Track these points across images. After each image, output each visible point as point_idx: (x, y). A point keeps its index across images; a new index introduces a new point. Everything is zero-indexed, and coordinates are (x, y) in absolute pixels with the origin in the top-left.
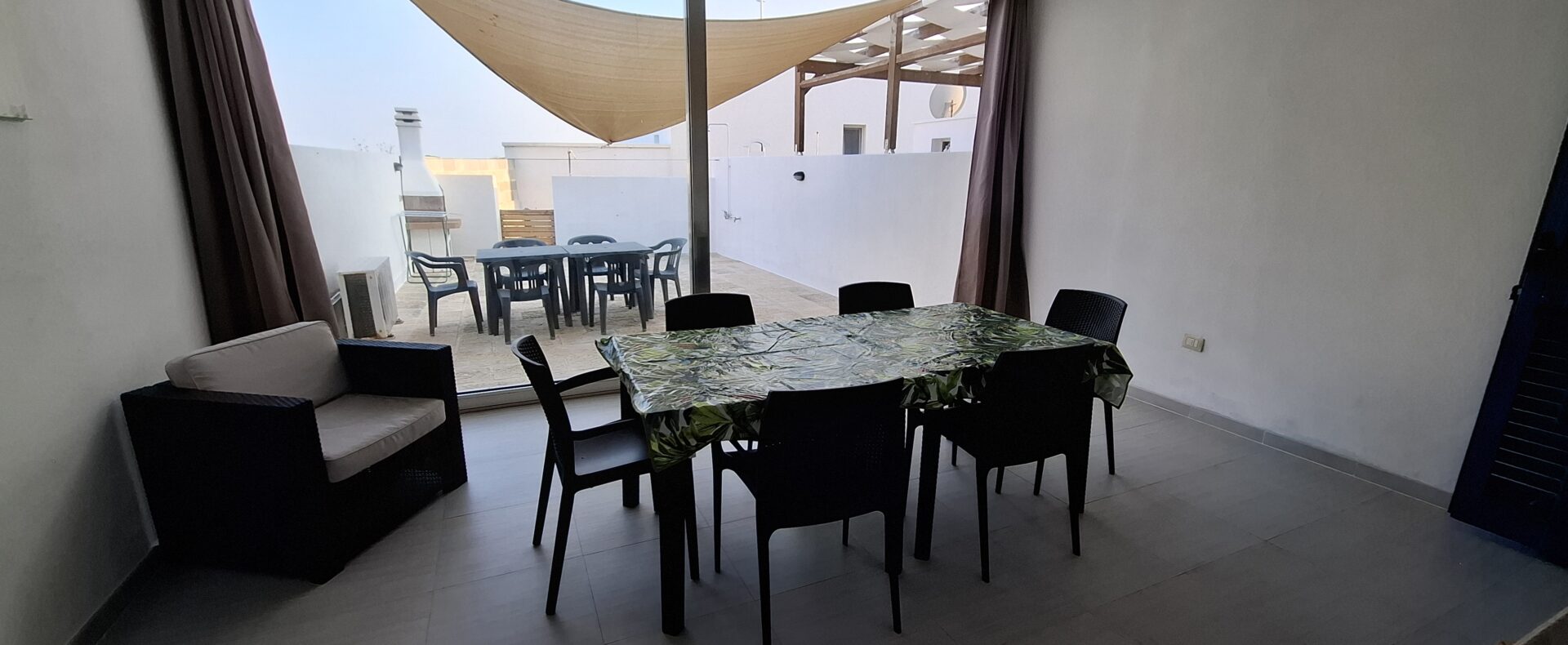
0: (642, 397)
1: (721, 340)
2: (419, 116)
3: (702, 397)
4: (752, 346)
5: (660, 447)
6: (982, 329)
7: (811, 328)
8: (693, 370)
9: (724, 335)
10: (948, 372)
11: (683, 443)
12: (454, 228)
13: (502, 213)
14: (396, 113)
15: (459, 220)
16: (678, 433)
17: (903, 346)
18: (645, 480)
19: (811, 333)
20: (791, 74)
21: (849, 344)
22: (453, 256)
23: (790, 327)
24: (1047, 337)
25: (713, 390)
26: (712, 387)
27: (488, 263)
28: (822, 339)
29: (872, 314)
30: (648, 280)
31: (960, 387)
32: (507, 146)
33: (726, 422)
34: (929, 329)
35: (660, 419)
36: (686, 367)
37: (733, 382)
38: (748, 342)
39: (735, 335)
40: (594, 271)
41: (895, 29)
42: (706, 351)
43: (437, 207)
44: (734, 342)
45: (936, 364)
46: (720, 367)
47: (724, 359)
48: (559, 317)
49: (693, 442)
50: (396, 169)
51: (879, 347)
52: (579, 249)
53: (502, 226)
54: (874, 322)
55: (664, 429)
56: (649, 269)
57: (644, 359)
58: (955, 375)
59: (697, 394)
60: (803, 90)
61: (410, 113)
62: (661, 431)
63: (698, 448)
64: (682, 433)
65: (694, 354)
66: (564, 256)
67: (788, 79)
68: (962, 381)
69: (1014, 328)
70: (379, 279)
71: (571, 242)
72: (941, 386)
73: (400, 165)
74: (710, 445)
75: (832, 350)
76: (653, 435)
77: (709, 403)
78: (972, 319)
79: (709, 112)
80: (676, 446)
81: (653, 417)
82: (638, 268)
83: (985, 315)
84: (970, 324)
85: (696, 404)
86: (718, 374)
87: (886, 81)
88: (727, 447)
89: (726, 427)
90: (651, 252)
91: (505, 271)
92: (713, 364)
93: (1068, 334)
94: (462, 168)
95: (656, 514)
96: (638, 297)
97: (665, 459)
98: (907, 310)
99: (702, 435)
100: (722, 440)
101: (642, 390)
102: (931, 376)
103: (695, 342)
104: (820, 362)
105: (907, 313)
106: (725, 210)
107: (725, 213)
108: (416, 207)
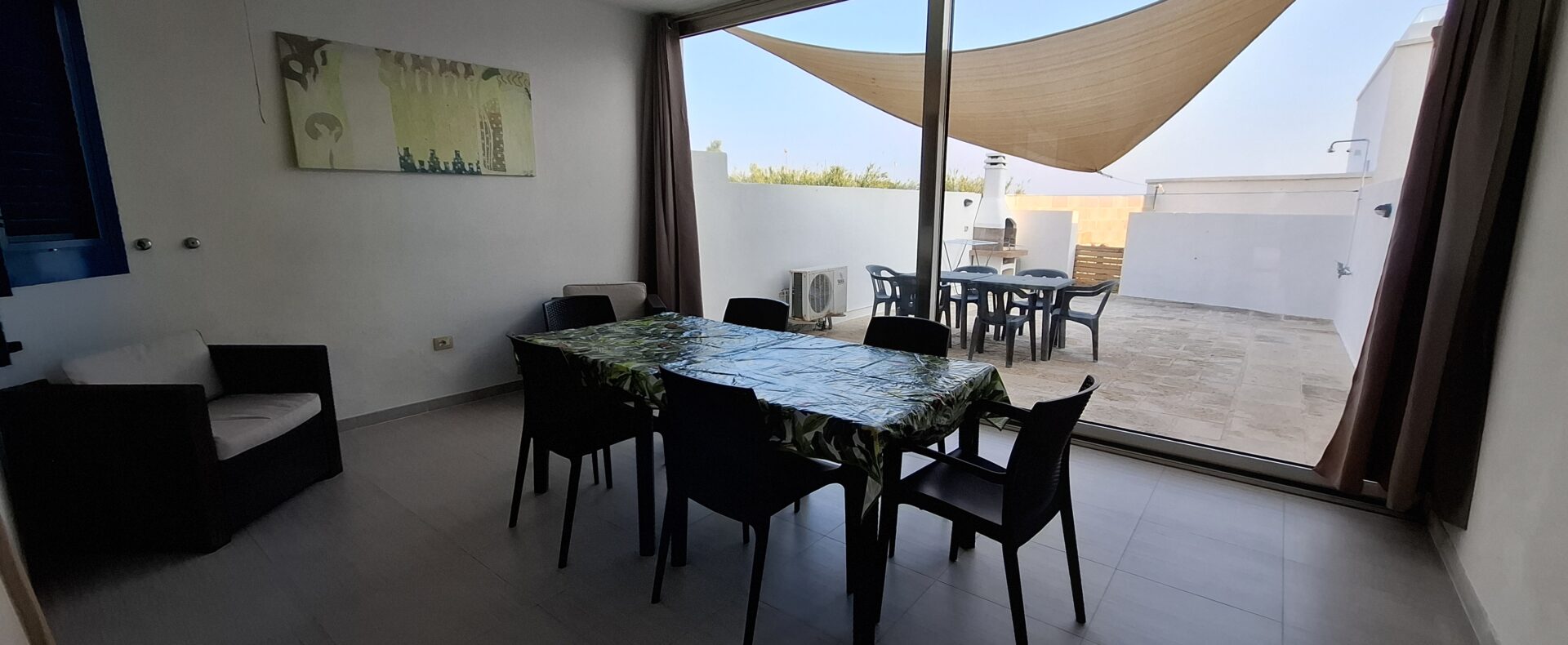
13: (1078, 248)
50: (965, 205)
53: (1075, 261)
61: (996, 157)
106: (1341, 262)
107: (1341, 265)
108: (983, 237)
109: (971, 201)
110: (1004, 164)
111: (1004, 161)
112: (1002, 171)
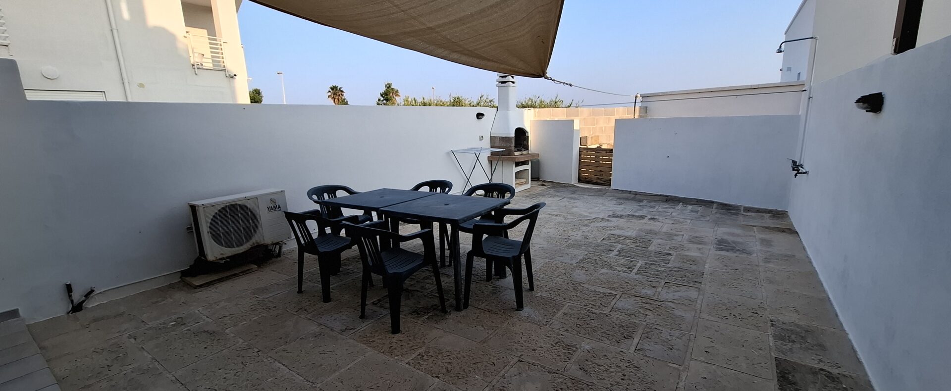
43: (509, 144)
50: (478, 117)
61: (505, 77)
106: (795, 160)
107: (794, 162)
108: (497, 144)
109: (483, 115)
110: (513, 82)
111: (512, 80)
112: (510, 88)
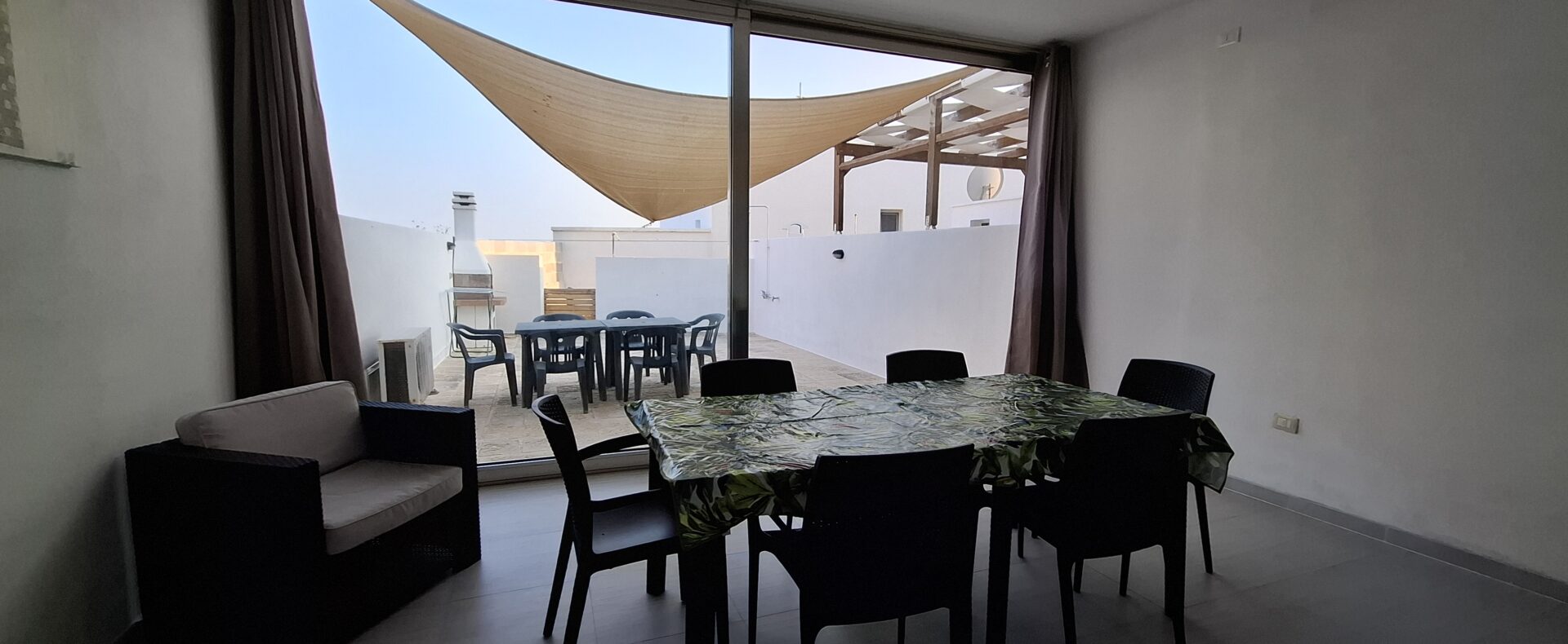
0: (672, 462)
1: (760, 408)
2: (475, 200)
3: (740, 465)
4: (795, 412)
5: (691, 521)
6: (1050, 399)
7: (859, 396)
8: (730, 436)
9: (764, 401)
10: (1021, 443)
11: (717, 517)
12: (499, 304)
13: (546, 292)
14: (453, 197)
15: (505, 298)
16: (711, 505)
17: (964, 415)
18: (672, 561)
19: (860, 401)
20: (830, 154)
21: (902, 413)
22: (496, 329)
23: (837, 394)
24: (1127, 409)
25: (753, 457)
26: (751, 454)
27: (525, 336)
28: (871, 408)
29: (923, 384)
30: (685, 356)
31: (1035, 461)
32: (555, 230)
33: (767, 493)
34: (989, 399)
35: (691, 488)
36: (722, 433)
37: (775, 449)
38: (790, 409)
39: (775, 402)
40: (631, 346)
41: (934, 111)
42: (745, 417)
43: (484, 285)
44: (775, 409)
45: (1004, 434)
46: (760, 434)
47: (764, 425)
48: (593, 391)
49: (728, 516)
50: (449, 248)
51: (937, 415)
52: (617, 323)
53: (545, 305)
54: (927, 391)
55: (695, 499)
56: (686, 345)
57: (677, 424)
58: (1028, 446)
59: (733, 461)
60: (842, 173)
61: (467, 197)
62: (691, 502)
63: (734, 523)
64: (715, 505)
65: (731, 419)
66: (603, 329)
67: (827, 159)
68: (1037, 455)
69: (1087, 399)
70: (418, 348)
71: (610, 317)
72: (1013, 459)
73: (453, 245)
74: (746, 520)
75: (883, 418)
76: (682, 506)
77: (747, 471)
78: (1036, 390)
79: (750, 190)
80: (709, 520)
81: (683, 485)
82: (675, 344)
83: (1050, 386)
84: (1035, 395)
85: (734, 472)
86: (757, 440)
87: (926, 164)
88: (767, 524)
89: (765, 501)
90: (688, 326)
91: (543, 344)
92: (752, 430)
93: (1151, 406)
94: (511, 249)
95: (683, 603)
96: (675, 372)
97: (695, 535)
98: (962, 380)
99: (738, 508)
100: (761, 514)
101: (671, 455)
102: (1001, 447)
103: (733, 408)
104: (872, 431)
105: (962, 383)
107: (764, 293)
